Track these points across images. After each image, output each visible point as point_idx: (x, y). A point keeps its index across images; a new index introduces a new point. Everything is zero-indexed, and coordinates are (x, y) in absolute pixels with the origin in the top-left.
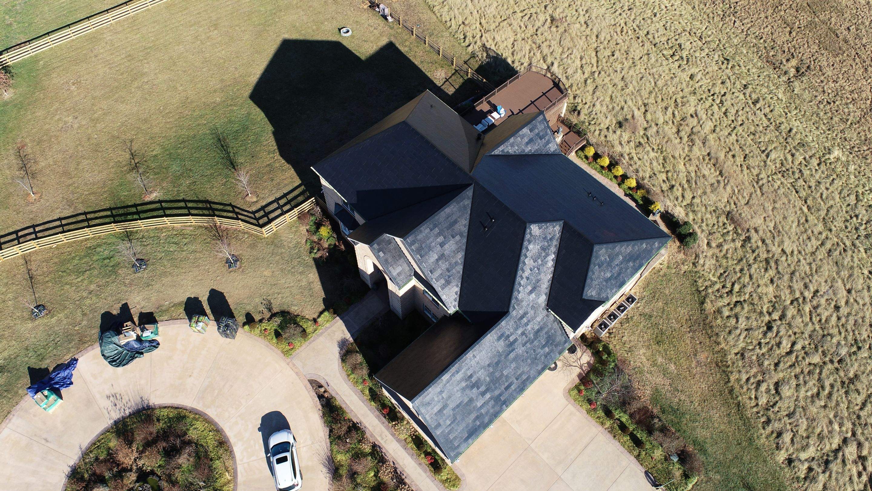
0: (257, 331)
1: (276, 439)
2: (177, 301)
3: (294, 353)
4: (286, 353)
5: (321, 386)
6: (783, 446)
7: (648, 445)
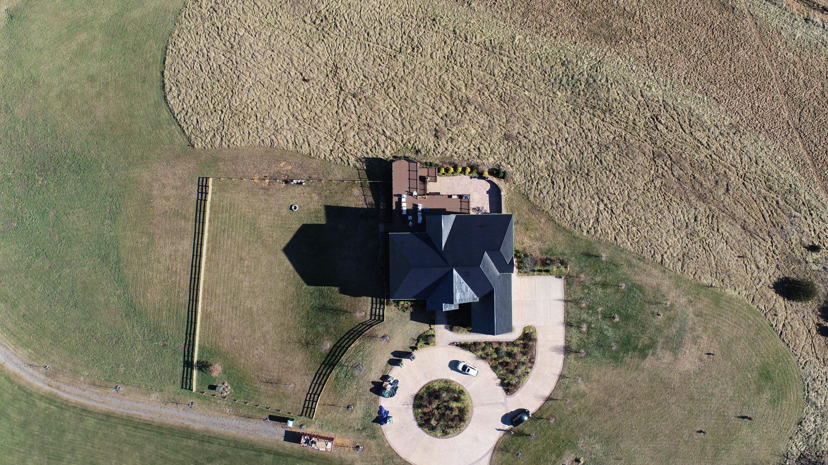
0: (419, 348)
1: (460, 367)
2: (385, 364)
3: (436, 343)
4: (434, 345)
5: (454, 343)
6: (584, 229)
7: (550, 269)
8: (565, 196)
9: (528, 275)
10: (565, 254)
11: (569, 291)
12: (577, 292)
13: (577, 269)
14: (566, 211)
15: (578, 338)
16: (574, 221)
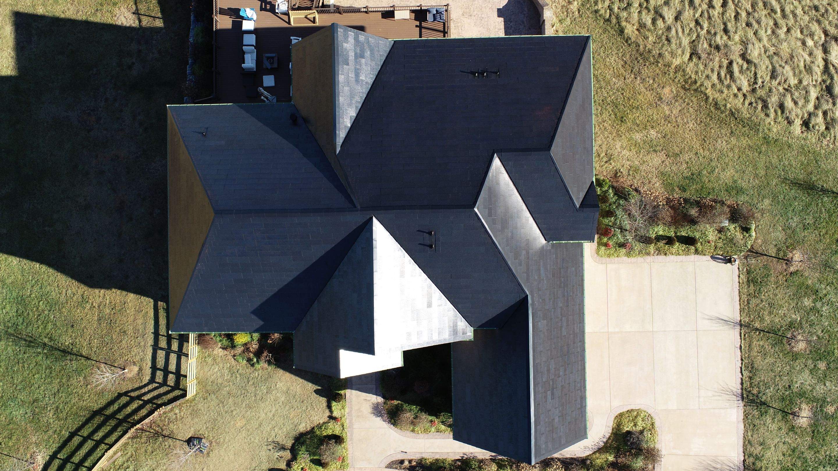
3: (349, 461)
6: (793, 116)
7: (697, 235)
8: (729, 25)
9: (628, 255)
10: (740, 191)
11: (753, 301)
12: (781, 306)
13: (779, 235)
14: (735, 65)
15: (784, 448)
16: (761, 93)
